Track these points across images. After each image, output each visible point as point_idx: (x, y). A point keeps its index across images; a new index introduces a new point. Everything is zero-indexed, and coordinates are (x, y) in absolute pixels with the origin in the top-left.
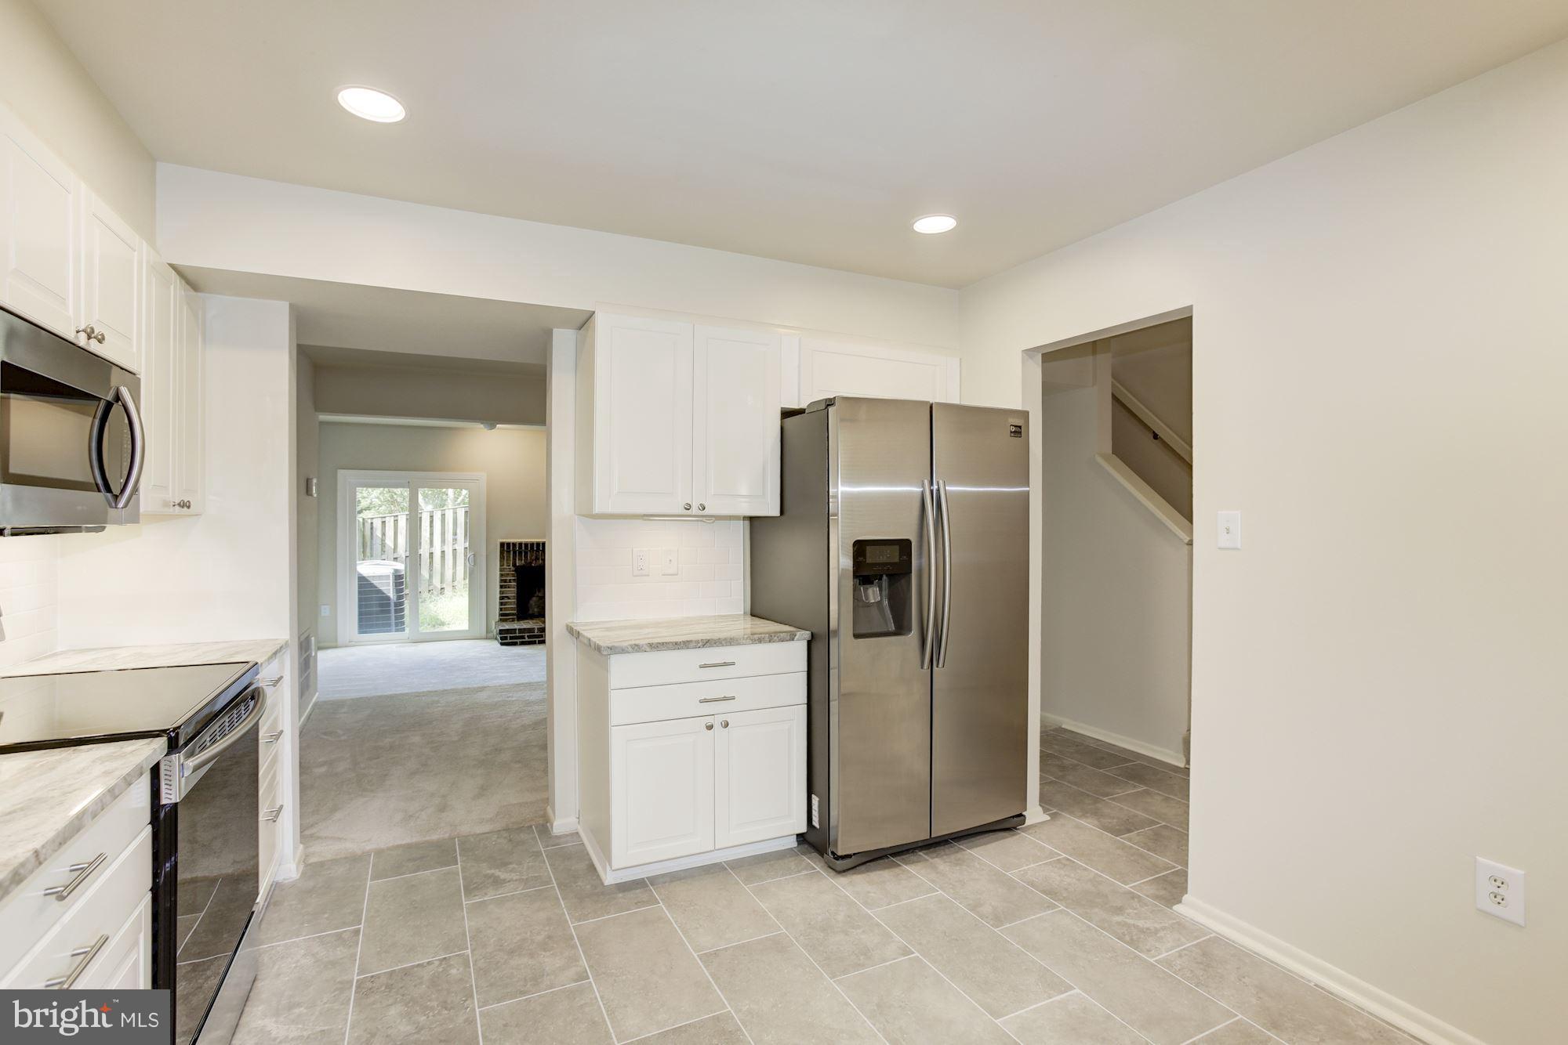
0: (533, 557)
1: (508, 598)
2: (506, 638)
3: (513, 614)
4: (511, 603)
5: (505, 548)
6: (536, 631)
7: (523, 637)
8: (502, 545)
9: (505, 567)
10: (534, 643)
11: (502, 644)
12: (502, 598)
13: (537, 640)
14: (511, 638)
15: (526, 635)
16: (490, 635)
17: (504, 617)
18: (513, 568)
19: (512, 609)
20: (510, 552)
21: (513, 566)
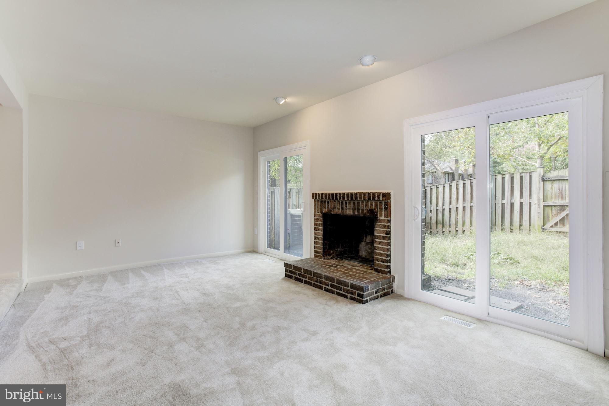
0: (332, 207)
1: (318, 238)
3: (321, 253)
8: (313, 195)
9: (317, 213)
18: (321, 215)
19: (320, 248)
20: (319, 201)
21: (321, 213)
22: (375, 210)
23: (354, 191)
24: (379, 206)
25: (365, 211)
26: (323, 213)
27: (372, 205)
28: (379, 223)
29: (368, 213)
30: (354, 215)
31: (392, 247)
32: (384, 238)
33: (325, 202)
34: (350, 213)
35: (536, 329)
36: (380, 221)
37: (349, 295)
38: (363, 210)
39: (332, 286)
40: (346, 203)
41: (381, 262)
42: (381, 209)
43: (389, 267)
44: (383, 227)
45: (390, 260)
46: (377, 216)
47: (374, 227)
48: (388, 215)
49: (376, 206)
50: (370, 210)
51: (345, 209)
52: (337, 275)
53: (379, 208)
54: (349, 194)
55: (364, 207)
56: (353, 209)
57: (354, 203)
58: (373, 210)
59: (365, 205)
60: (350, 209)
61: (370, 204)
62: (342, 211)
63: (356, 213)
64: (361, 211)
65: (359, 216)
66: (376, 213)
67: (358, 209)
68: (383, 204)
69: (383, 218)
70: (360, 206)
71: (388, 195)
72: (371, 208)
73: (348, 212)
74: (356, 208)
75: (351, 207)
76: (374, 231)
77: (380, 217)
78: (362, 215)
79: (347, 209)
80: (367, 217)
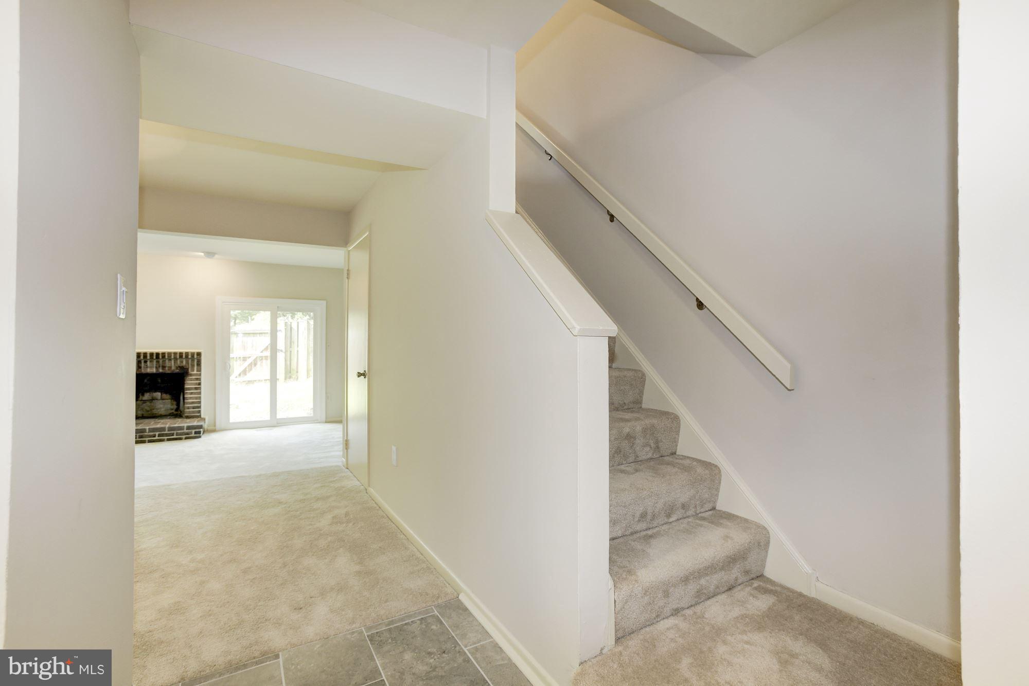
22: (185, 366)
23: (161, 350)
24: (191, 363)
25: (173, 368)
27: (182, 362)
28: (191, 377)
29: (177, 368)
30: (158, 372)
31: (202, 396)
32: (196, 389)
34: (152, 371)
36: (191, 375)
37: (184, 437)
38: (170, 367)
39: (159, 435)
40: (146, 362)
41: (193, 408)
42: (193, 366)
43: (199, 412)
44: (195, 380)
45: (200, 406)
47: (185, 381)
48: (199, 370)
49: (187, 362)
50: (179, 367)
51: (144, 367)
52: (159, 426)
53: (191, 365)
55: (171, 364)
56: (156, 367)
57: (158, 362)
59: (174, 363)
60: (151, 367)
61: (180, 362)
62: (140, 370)
63: (161, 370)
64: (167, 368)
65: (165, 373)
66: (188, 369)
67: (164, 367)
68: (196, 361)
69: (195, 372)
70: (167, 364)
71: (199, 354)
72: (182, 365)
73: (149, 371)
74: (161, 366)
75: (153, 365)
76: (183, 384)
77: (190, 372)
78: (169, 372)
79: (147, 368)
80: (176, 373)
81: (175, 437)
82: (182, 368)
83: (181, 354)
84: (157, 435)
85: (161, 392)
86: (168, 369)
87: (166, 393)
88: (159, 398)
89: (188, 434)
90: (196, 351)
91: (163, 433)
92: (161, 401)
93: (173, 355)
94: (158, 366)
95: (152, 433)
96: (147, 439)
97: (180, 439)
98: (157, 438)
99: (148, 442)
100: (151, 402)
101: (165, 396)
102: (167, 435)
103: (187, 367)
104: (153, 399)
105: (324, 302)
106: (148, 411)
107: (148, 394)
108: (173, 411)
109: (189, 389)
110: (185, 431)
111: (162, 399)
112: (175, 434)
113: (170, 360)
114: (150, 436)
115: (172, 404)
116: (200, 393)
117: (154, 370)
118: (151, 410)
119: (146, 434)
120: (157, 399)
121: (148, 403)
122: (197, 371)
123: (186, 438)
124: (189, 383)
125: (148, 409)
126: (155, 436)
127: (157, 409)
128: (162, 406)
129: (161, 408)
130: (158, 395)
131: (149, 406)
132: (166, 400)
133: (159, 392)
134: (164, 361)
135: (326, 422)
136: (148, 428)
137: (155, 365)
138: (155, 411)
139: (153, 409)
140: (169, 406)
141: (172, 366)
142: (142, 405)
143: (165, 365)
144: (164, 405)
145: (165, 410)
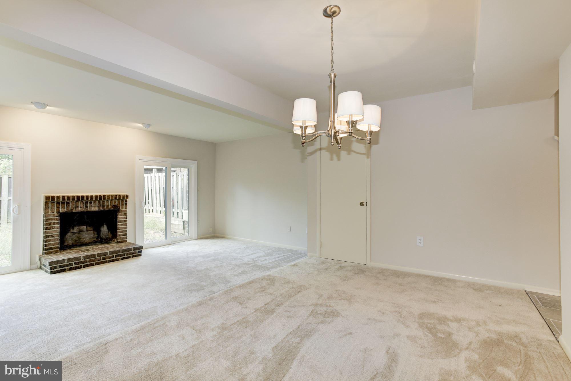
0: (74, 206)
1: (52, 236)
2: (55, 267)
3: (56, 248)
4: (55, 240)
5: (49, 201)
6: (82, 258)
7: (71, 265)
8: (47, 198)
9: (50, 213)
10: (80, 268)
11: (52, 273)
12: (45, 237)
13: (82, 265)
14: (60, 267)
15: (73, 262)
16: (35, 266)
17: (48, 250)
18: (56, 214)
19: (56, 244)
20: (54, 202)
21: (57, 213)
22: (118, 205)
24: (121, 202)
25: (110, 207)
26: (61, 213)
27: (115, 202)
28: (121, 213)
29: (112, 207)
30: (99, 210)
32: (124, 221)
33: (63, 203)
34: (95, 209)
35: (185, 240)
36: (121, 211)
37: (131, 256)
38: (108, 206)
39: (116, 256)
40: (91, 203)
41: (123, 236)
42: (122, 205)
43: (127, 238)
44: (124, 215)
45: (127, 234)
46: (120, 209)
48: (126, 208)
49: (119, 203)
51: (90, 207)
53: (121, 204)
54: (97, 196)
55: (109, 204)
56: (98, 206)
57: (99, 202)
58: (116, 205)
59: (110, 203)
60: (95, 207)
61: (114, 202)
62: (87, 209)
63: (101, 209)
64: (105, 207)
65: (104, 211)
66: (119, 207)
67: (103, 206)
68: (124, 201)
69: (124, 209)
70: (106, 204)
71: (127, 196)
72: (115, 205)
73: (93, 209)
74: (101, 205)
75: (96, 205)
76: (116, 218)
77: (121, 209)
78: (107, 210)
79: (92, 207)
80: (112, 210)
81: (126, 256)
82: (115, 206)
83: (116, 196)
84: (114, 256)
85: (86, 225)
86: (107, 208)
87: (90, 226)
88: (85, 230)
89: (134, 254)
90: (125, 194)
91: (118, 254)
92: (86, 232)
93: (110, 197)
94: (99, 206)
95: (111, 255)
96: (108, 260)
97: (129, 257)
98: (114, 258)
99: (109, 262)
100: (79, 234)
101: (89, 228)
102: (121, 255)
103: (119, 206)
104: (80, 231)
105: (196, 162)
106: (77, 240)
107: (77, 227)
108: (95, 239)
109: (120, 222)
110: (133, 251)
111: (87, 231)
112: (126, 254)
113: (107, 201)
114: (110, 258)
115: (94, 234)
116: (126, 225)
117: (97, 209)
118: (79, 239)
119: (107, 256)
120: (83, 231)
121: (77, 235)
122: (125, 209)
123: (133, 257)
124: (120, 218)
125: (77, 239)
126: (113, 257)
127: (83, 238)
128: (87, 236)
129: (86, 238)
130: (84, 227)
131: (77, 237)
132: (90, 231)
133: (85, 225)
134: (103, 202)
135: (198, 239)
136: (108, 251)
137: (97, 205)
138: (82, 240)
139: (81, 239)
140: (92, 236)
141: (109, 205)
142: (72, 236)
143: (104, 205)
144: (88, 235)
145: (89, 239)
